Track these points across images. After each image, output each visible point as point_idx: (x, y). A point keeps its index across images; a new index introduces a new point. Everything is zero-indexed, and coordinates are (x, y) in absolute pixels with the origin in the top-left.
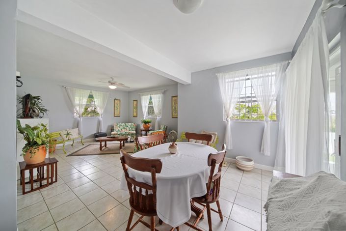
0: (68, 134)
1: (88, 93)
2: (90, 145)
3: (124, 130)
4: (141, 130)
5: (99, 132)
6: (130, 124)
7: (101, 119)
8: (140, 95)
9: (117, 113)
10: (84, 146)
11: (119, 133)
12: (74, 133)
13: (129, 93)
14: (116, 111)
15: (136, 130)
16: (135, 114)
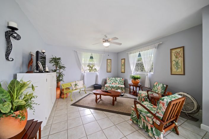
0: (76, 85)
1: (89, 55)
2: (90, 94)
3: (114, 83)
4: (130, 86)
5: (97, 83)
6: (119, 79)
7: (98, 74)
8: (128, 53)
9: (109, 70)
10: (86, 94)
11: (111, 85)
12: (80, 85)
13: (118, 54)
14: (108, 68)
15: (124, 84)
16: (123, 70)
